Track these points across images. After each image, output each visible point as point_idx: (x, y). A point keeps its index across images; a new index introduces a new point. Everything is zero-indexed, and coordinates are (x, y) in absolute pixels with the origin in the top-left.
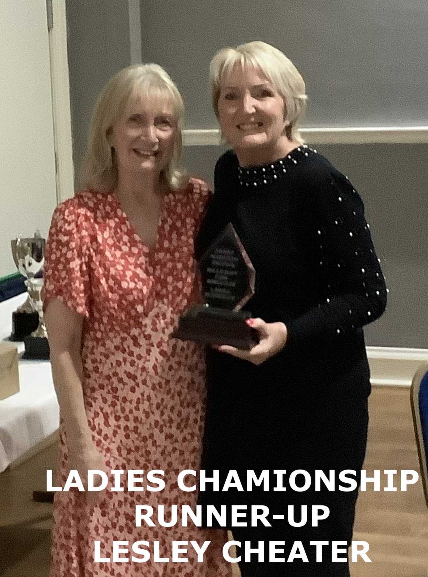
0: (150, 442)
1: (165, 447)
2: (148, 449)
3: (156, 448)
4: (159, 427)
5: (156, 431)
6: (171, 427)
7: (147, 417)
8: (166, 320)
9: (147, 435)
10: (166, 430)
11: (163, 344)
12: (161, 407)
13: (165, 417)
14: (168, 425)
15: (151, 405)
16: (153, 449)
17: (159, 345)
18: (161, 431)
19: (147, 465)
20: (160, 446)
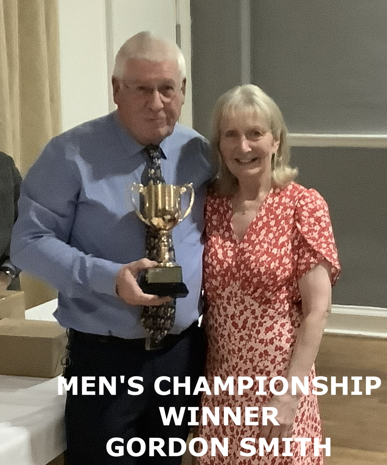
8: (237, 298)
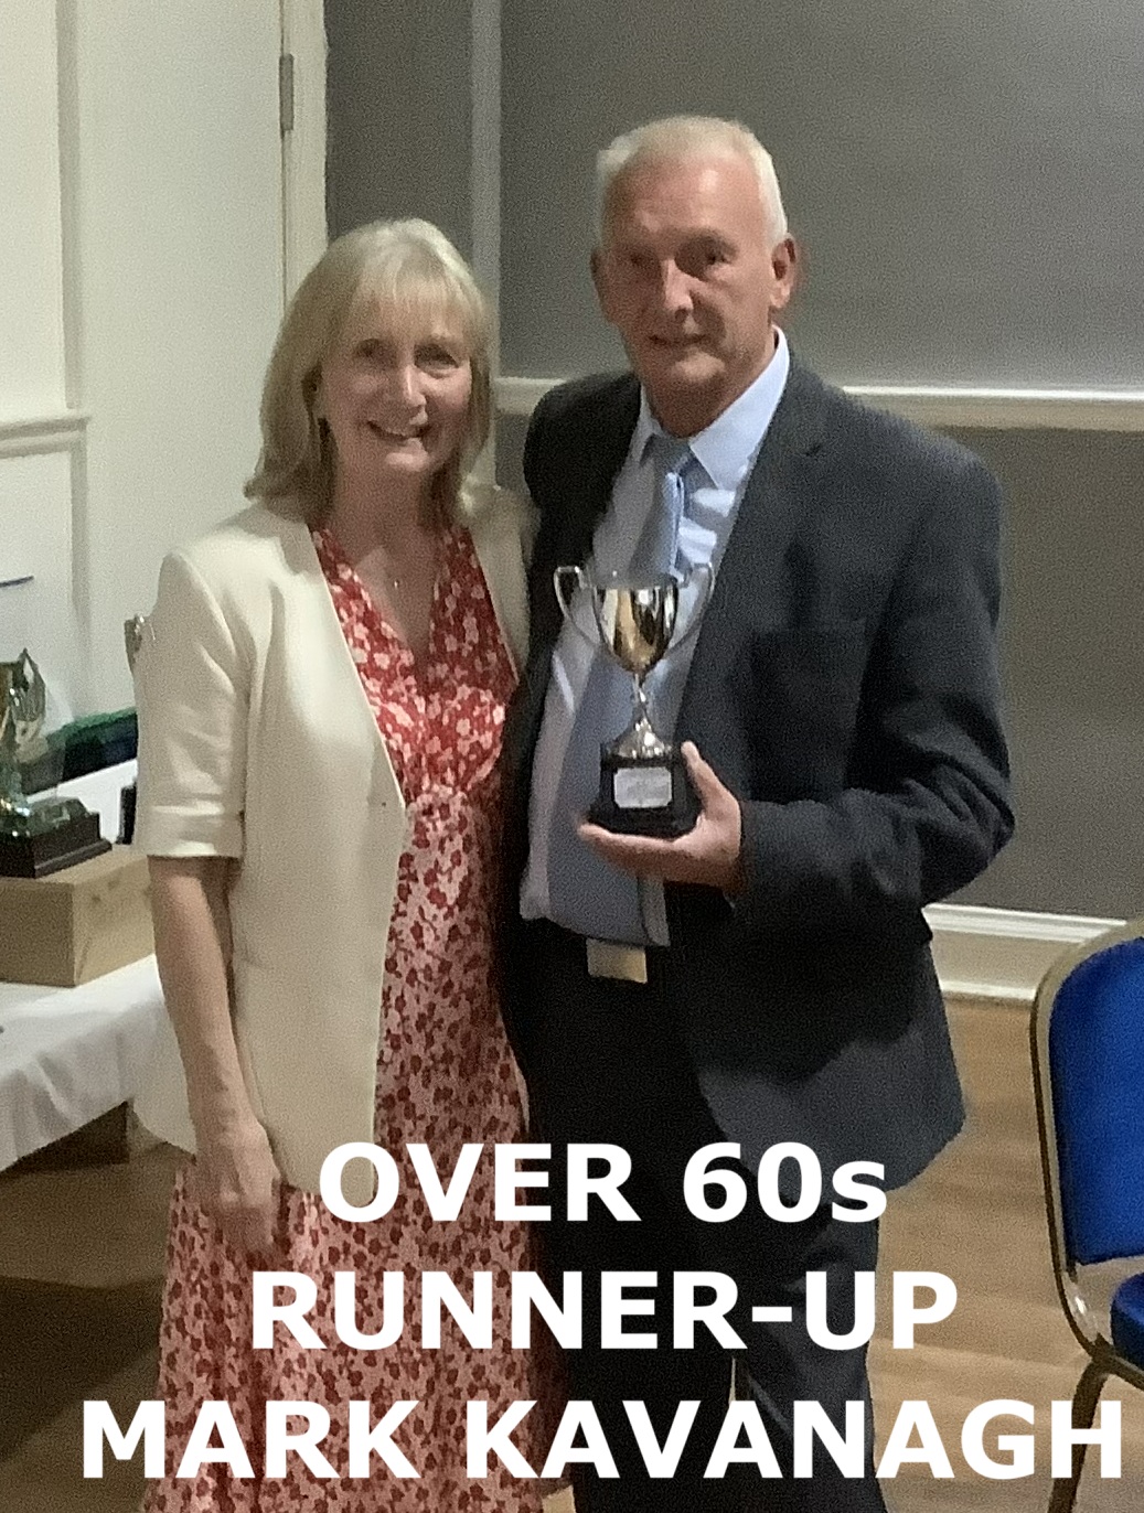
4: (421, 1071)
10: (438, 1079)
13: (437, 1048)
14: (442, 1067)
17: (431, 878)
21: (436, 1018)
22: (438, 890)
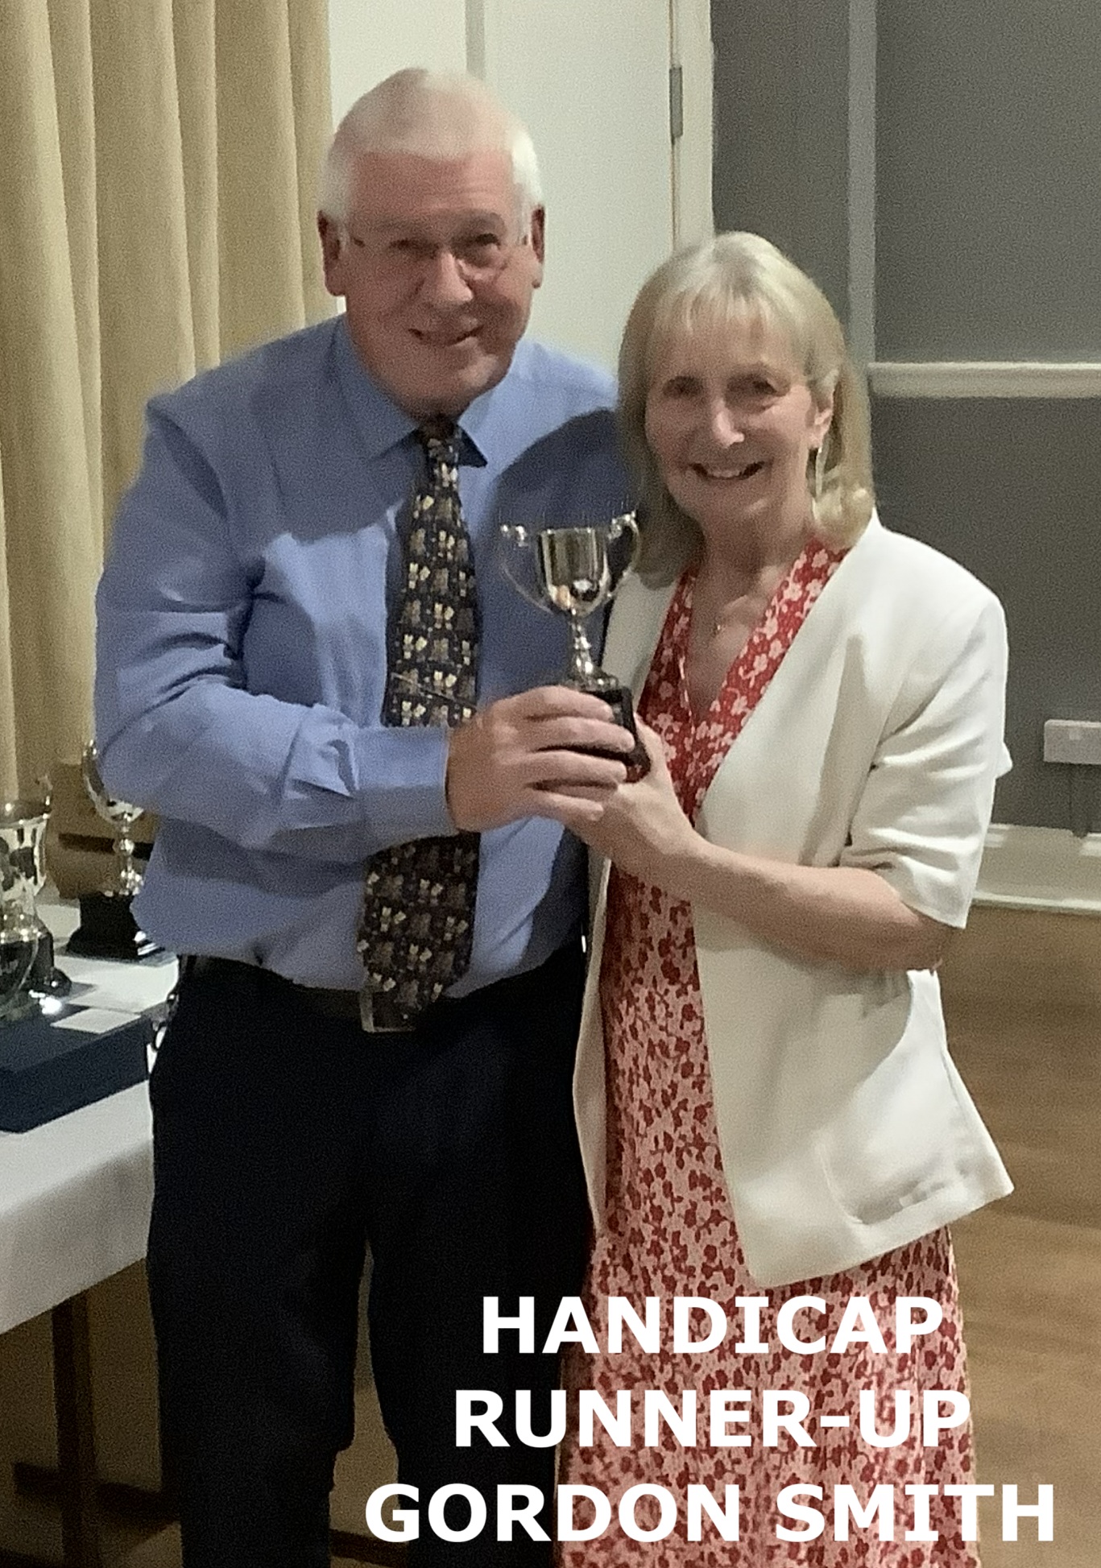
0: (657, 1185)
1: (694, 1205)
2: (656, 1202)
3: (673, 1206)
4: (674, 1150)
5: (670, 1160)
6: (699, 1157)
7: (649, 1121)
9: (653, 1168)
10: (691, 1163)
11: (672, 948)
12: (674, 1105)
13: (685, 1129)
14: (695, 1151)
15: (653, 1092)
16: (667, 1205)
17: (665, 946)
18: (681, 1164)
19: (658, 1243)
20: (680, 1199)
21: (679, 1098)
22: (671, 963)
